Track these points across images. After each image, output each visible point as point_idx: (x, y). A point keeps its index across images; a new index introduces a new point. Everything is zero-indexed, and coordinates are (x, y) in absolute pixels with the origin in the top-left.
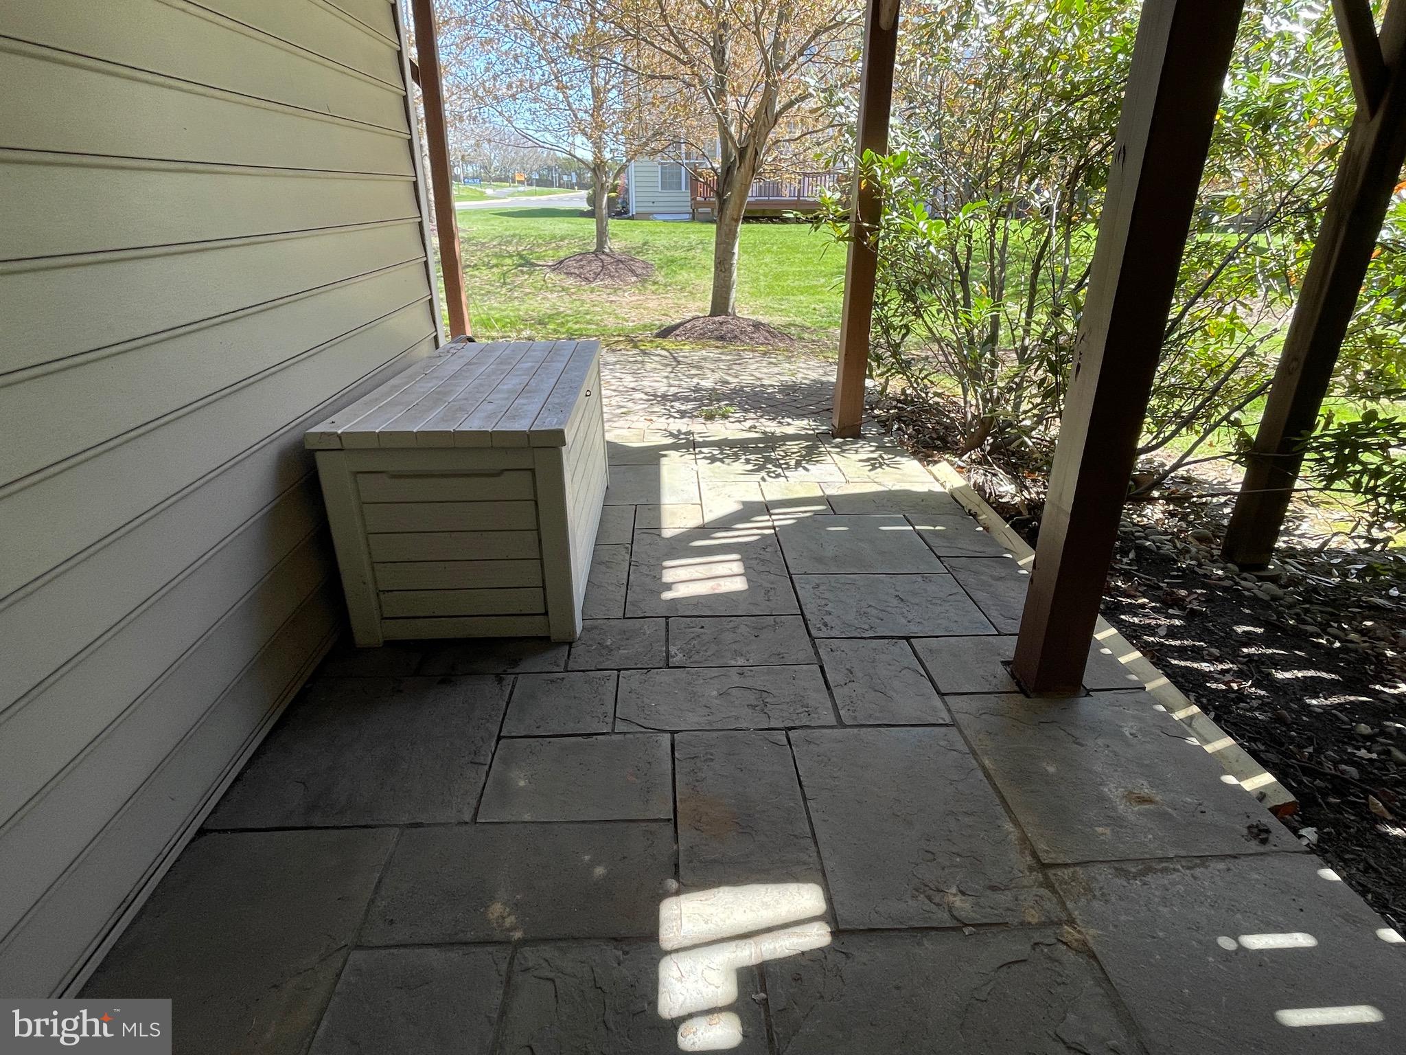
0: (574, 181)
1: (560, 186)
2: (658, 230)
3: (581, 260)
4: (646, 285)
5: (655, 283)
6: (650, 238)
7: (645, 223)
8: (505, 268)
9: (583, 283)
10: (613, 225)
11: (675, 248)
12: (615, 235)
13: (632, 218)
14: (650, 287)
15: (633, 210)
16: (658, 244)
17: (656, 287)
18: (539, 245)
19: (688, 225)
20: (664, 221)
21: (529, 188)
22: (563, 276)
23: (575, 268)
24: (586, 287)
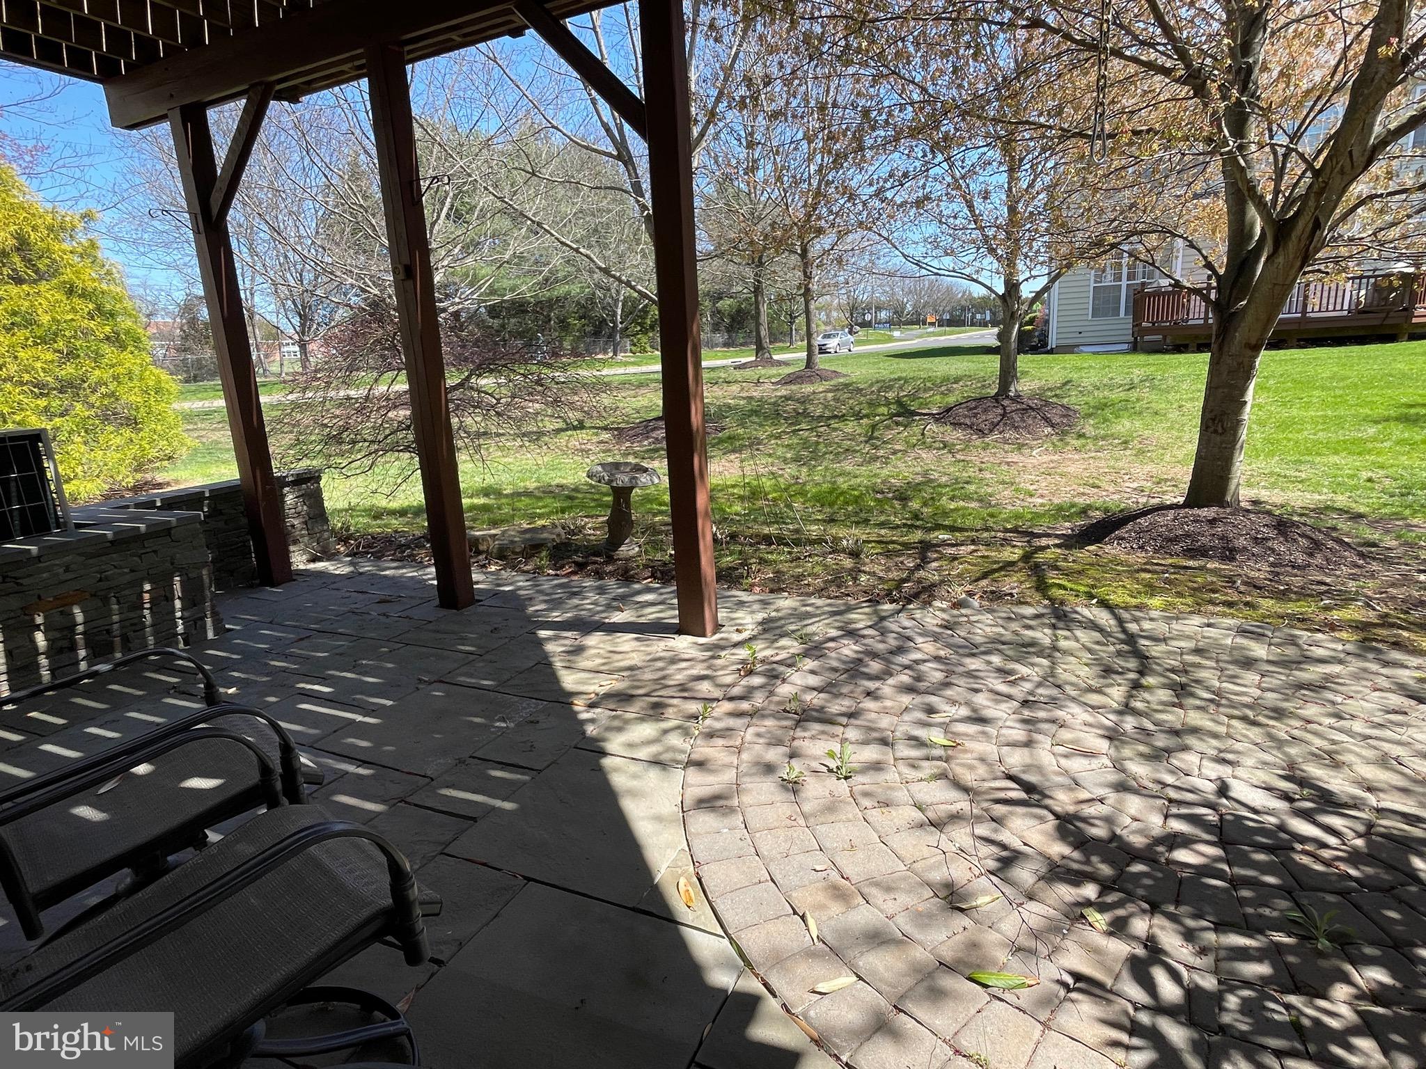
0: (988, 318)
1: (973, 324)
2: (1085, 365)
3: (975, 408)
4: (1068, 439)
5: (1081, 436)
6: (1075, 376)
7: (1067, 357)
8: (878, 418)
9: (974, 437)
10: (1024, 362)
11: (1111, 388)
12: (1025, 373)
13: (1051, 352)
14: (1074, 442)
15: (1053, 342)
16: (1085, 382)
17: (1083, 441)
18: (925, 391)
19: (1129, 357)
20: (1094, 353)
21: (938, 329)
22: (949, 428)
23: (966, 416)
24: (978, 442)
